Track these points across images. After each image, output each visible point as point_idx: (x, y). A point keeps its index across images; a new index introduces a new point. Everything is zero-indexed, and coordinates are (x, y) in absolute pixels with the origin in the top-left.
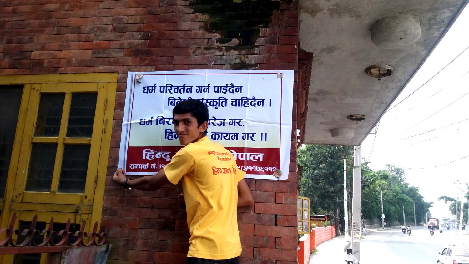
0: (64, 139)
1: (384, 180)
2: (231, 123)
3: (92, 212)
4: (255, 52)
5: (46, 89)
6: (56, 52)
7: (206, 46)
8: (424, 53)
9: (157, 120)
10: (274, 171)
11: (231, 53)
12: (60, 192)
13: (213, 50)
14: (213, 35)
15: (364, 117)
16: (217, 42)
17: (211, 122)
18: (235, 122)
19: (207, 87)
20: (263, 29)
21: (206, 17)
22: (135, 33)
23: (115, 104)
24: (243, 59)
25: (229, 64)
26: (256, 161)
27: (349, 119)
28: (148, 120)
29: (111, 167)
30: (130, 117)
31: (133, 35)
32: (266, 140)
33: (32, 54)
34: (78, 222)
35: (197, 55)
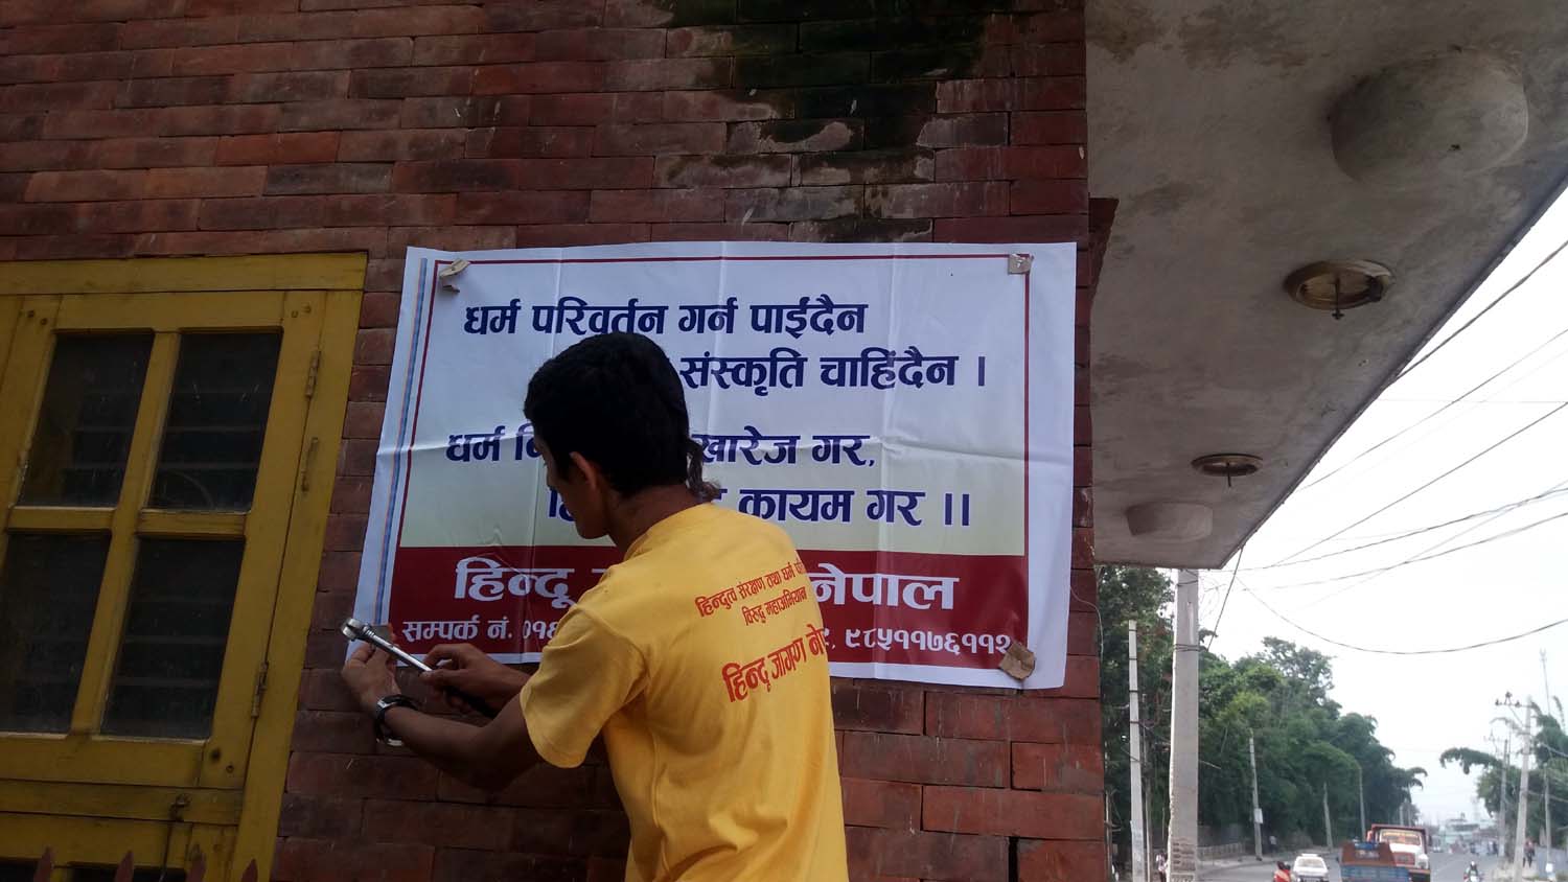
0: (140, 518)
1: (1262, 690)
2: (821, 453)
3: (239, 818)
4: (918, 173)
5: (79, 317)
6: (127, 173)
7: (720, 152)
8: (1513, 214)
9: (519, 439)
10: (1003, 651)
11: (822, 177)
12: (110, 734)
13: (749, 167)
14: (749, 107)
15: (1254, 464)
16: (764, 134)
17: (738, 449)
18: (836, 448)
19: (726, 311)
20: (949, 85)
21: (722, 40)
22: (439, 102)
23: (352, 377)
24: (869, 201)
25: (813, 220)
26: (927, 607)
27: (1201, 468)
28: (482, 440)
29: (324, 630)
30: (411, 428)
31: (432, 110)
32: (965, 522)
33: (31, 182)
34: (175, 863)
35: (684, 187)
